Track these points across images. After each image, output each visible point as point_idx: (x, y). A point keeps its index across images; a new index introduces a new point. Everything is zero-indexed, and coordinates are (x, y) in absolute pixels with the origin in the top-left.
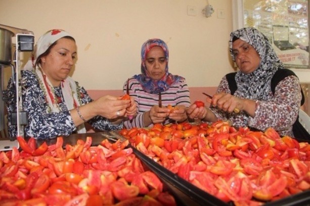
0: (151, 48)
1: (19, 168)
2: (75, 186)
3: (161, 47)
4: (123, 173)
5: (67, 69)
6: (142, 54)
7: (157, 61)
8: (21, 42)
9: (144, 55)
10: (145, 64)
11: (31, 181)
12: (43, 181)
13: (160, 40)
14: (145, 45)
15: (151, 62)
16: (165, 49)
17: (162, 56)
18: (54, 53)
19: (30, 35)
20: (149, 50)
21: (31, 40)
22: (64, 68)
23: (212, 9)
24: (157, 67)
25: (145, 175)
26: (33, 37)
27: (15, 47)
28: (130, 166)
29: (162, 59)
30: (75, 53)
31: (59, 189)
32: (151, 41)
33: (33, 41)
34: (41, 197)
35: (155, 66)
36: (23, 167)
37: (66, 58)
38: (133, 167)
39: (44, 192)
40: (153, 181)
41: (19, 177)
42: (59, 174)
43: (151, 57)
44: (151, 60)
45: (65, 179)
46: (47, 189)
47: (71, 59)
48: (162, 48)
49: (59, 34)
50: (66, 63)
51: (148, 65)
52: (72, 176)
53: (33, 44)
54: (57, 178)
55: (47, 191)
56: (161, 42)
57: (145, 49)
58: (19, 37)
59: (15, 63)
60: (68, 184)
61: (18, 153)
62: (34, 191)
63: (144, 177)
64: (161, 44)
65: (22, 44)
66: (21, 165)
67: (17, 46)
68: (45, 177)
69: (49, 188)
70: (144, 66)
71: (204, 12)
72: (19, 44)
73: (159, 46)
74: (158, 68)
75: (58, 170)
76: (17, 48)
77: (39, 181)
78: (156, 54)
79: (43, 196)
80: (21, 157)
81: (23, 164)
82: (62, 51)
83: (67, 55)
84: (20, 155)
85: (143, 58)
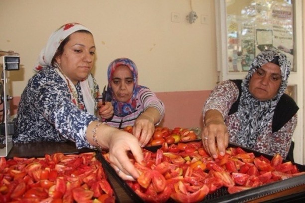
0: (117, 66)
1: (4, 175)
2: (47, 191)
3: (128, 66)
4: (87, 180)
5: (85, 67)
6: (109, 73)
7: (123, 82)
8: (8, 63)
9: (110, 75)
10: (111, 85)
11: (13, 187)
12: (21, 187)
13: (128, 59)
14: (112, 64)
15: (117, 82)
16: (132, 68)
17: (129, 77)
18: (68, 51)
19: (16, 56)
20: (114, 69)
21: (17, 60)
22: (81, 66)
23: (195, 16)
24: (123, 88)
25: (101, 182)
26: (19, 58)
27: (3, 67)
28: (94, 174)
29: (129, 80)
30: (94, 47)
31: (33, 194)
32: (118, 60)
33: (19, 61)
34: (18, 200)
35: (121, 87)
36: (8, 174)
37: (82, 55)
38: (96, 175)
39: (21, 196)
40: (106, 187)
41: (4, 183)
42: (37, 180)
43: (116, 76)
44: (117, 80)
45: (40, 185)
46: (24, 193)
47: (89, 55)
48: (129, 68)
49: (71, 28)
50: (83, 60)
51: (114, 85)
52: (46, 182)
53: (19, 64)
54: (34, 184)
55: (24, 195)
56: (129, 61)
57: (111, 68)
58: (6, 58)
59: (3, 80)
60: (41, 189)
61: (5, 162)
62: (13, 195)
63: (100, 184)
64: (128, 64)
65: (9, 64)
66: (7, 173)
67: (5, 66)
68: (23, 185)
69: (26, 193)
70: (110, 86)
71: (188, 18)
72: (6, 64)
73: (125, 65)
74: (125, 89)
75: (36, 176)
76: (4, 68)
77: (17, 187)
78: (122, 74)
79: (19, 199)
80: (8, 165)
81: (9, 172)
82: (77, 47)
83: (84, 51)
84: (7, 163)
85: (109, 79)
